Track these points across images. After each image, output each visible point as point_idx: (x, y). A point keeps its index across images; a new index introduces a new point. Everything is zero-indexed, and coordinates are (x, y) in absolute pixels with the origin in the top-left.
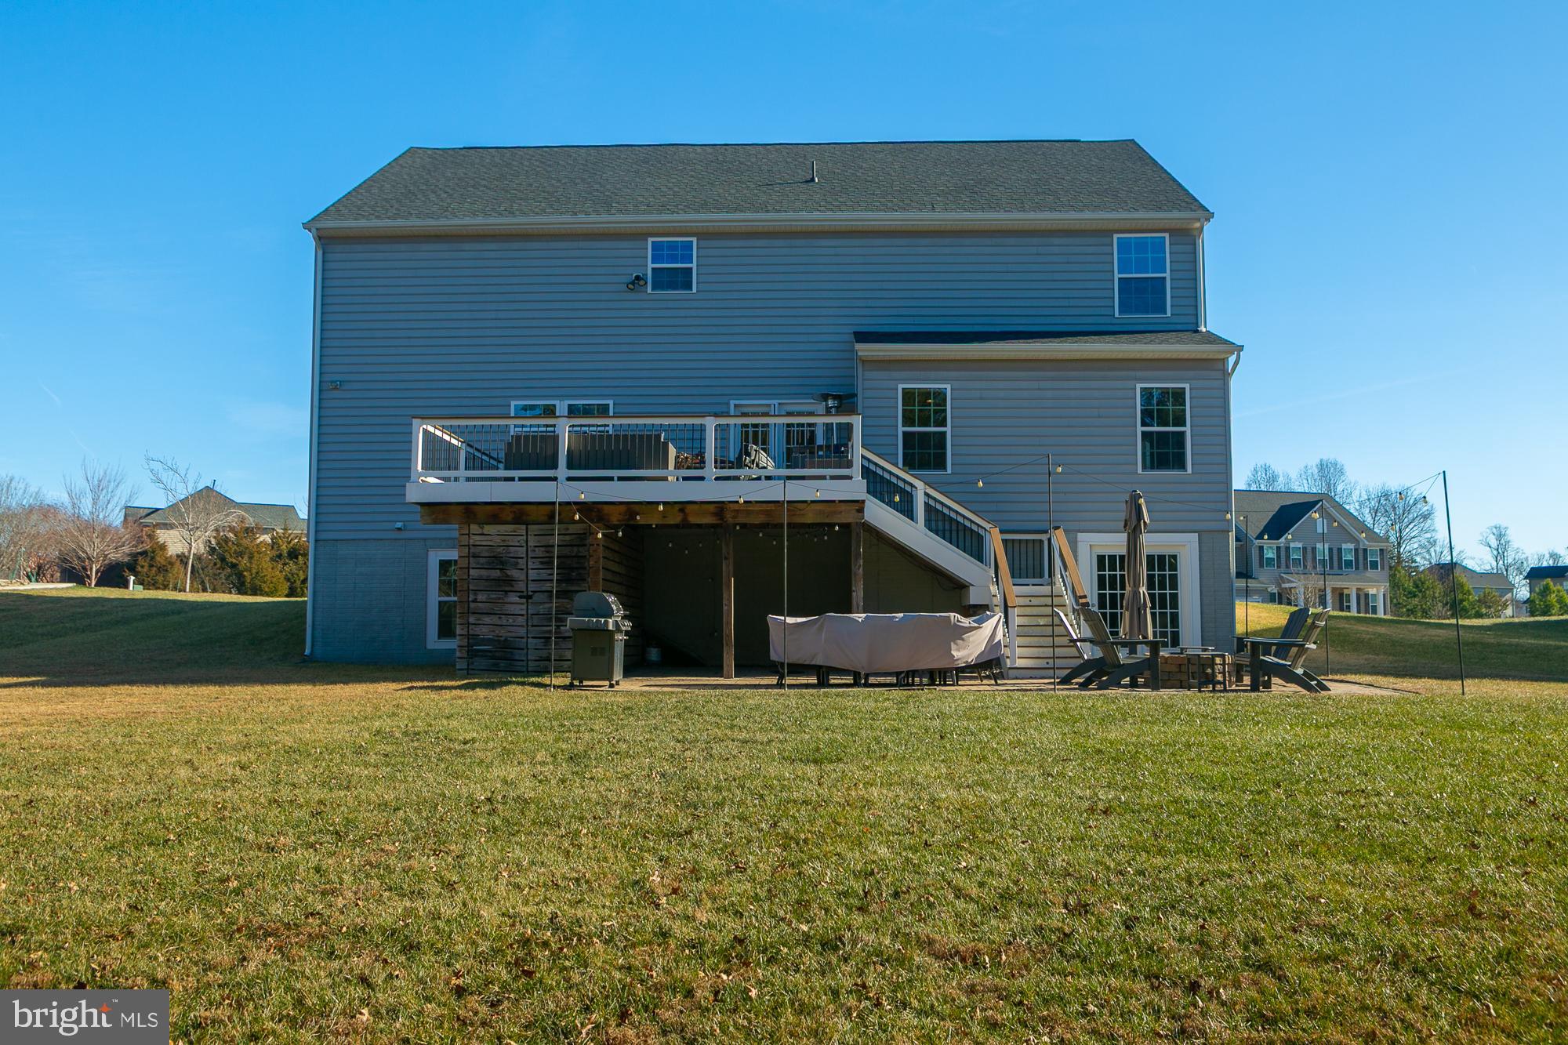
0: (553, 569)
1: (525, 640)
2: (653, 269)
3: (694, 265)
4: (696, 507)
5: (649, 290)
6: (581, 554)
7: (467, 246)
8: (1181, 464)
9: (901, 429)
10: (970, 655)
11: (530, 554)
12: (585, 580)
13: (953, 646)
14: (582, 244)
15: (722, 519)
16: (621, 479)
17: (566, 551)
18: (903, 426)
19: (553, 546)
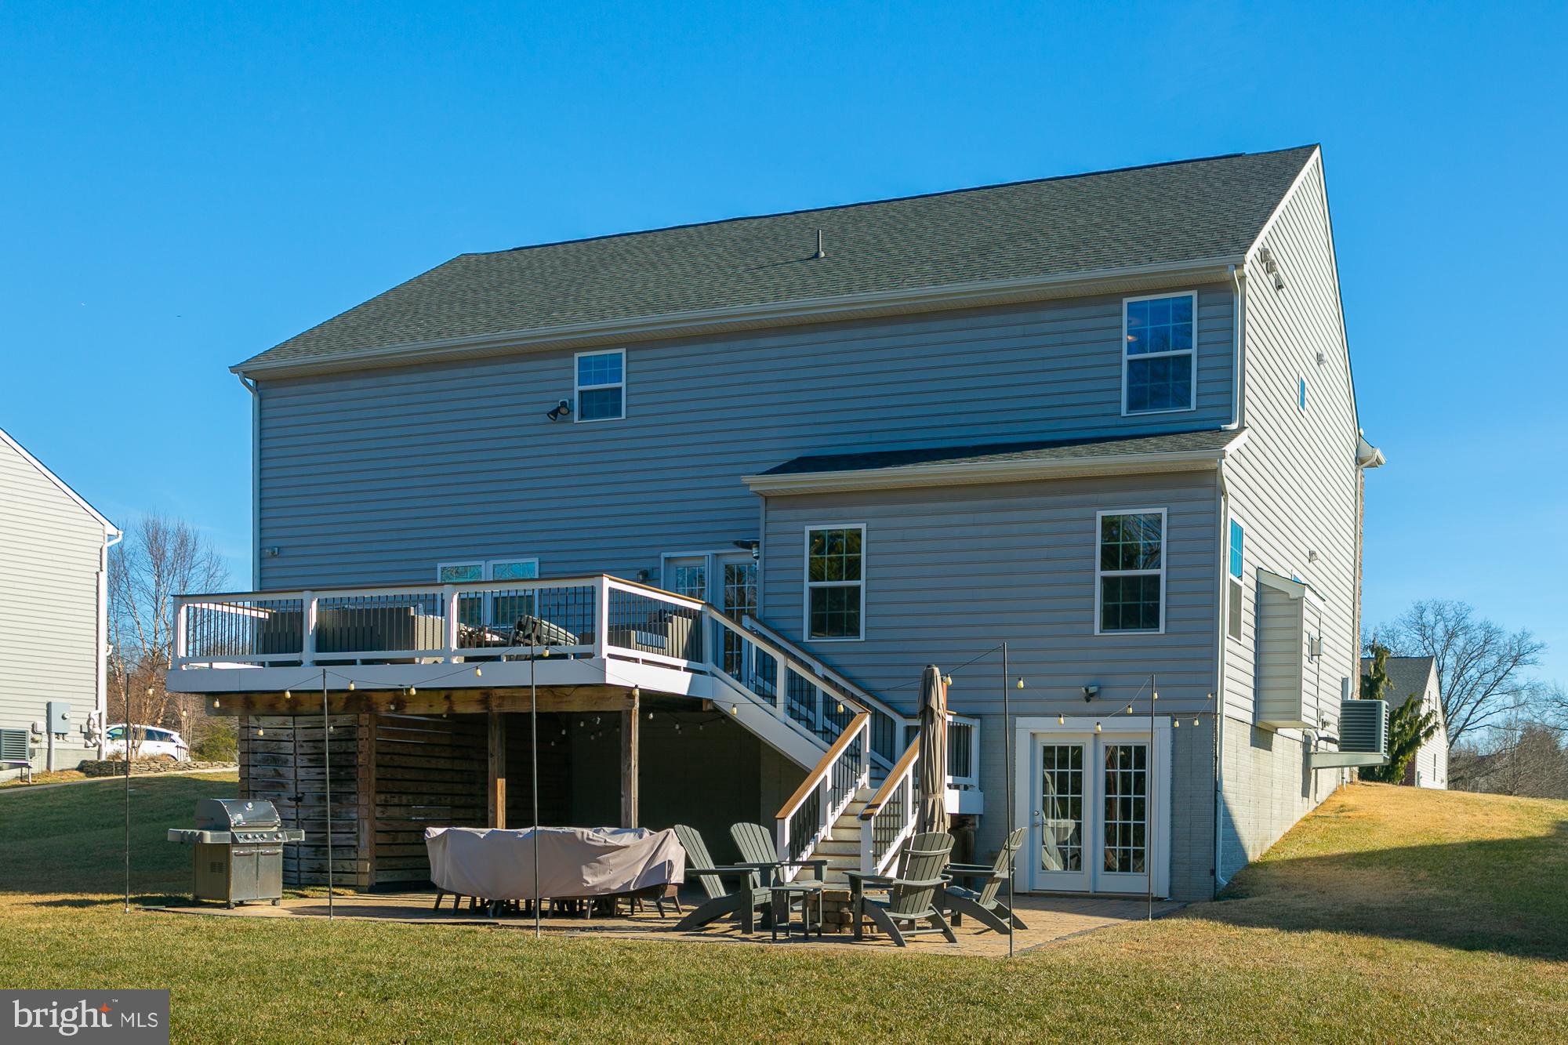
0: (325, 767)
1: (295, 849)
2: (581, 393)
3: (623, 384)
4: (461, 693)
5: (576, 420)
6: (350, 751)
7: (394, 379)
8: (1152, 621)
9: (808, 584)
10: (613, 881)
11: (299, 751)
12: (355, 780)
13: (584, 869)
14: (507, 367)
15: (487, 708)
16: (365, 662)
17: (336, 747)
18: (810, 581)
19: (324, 741)
